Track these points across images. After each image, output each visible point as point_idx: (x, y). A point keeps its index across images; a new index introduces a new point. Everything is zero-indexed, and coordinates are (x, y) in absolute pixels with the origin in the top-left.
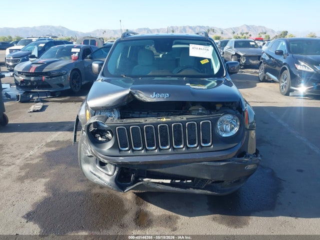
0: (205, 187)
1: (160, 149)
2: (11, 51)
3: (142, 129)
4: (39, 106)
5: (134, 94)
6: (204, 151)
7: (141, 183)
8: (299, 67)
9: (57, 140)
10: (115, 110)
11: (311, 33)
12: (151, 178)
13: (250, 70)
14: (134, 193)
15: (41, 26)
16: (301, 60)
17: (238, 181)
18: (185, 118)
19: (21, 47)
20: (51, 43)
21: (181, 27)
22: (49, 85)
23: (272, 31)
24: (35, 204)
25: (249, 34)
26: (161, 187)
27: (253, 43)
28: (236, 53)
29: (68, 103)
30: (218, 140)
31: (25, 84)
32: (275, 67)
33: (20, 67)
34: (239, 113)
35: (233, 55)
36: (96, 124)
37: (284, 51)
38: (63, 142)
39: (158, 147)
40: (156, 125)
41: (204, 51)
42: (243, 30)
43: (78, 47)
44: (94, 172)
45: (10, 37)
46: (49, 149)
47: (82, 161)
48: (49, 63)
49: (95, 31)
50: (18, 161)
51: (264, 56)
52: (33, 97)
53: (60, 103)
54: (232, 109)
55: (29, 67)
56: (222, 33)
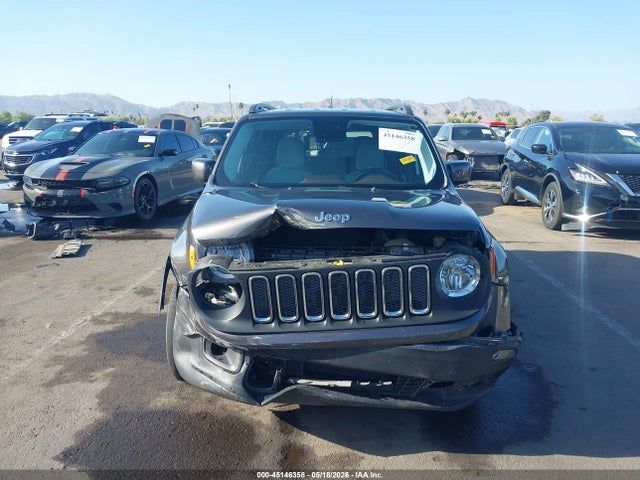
0: (418, 395)
1: (332, 320)
2: (13, 140)
3: (298, 280)
4: (73, 246)
5: (284, 214)
6: (415, 323)
7: (294, 387)
8: (578, 177)
9: (114, 311)
10: (243, 245)
11: (595, 115)
12: (313, 379)
13: (483, 183)
14: (274, 412)
15: (71, 95)
16: (582, 163)
17: (479, 385)
18: (379, 260)
19: (33, 133)
20: (95, 127)
21: (346, 100)
22: (94, 206)
23: (521, 110)
24: (79, 434)
25: (478, 115)
26: (331, 395)
27: (488, 132)
28: (455, 150)
29: (132, 241)
30: (440, 302)
31: (44, 204)
32: (532, 177)
33: (37, 170)
34: (479, 252)
35: (449, 154)
36: (207, 272)
37: (548, 146)
38: (126, 316)
39: (327, 315)
40: (324, 272)
41: (407, 141)
42: (465, 109)
43: (150, 134)
44: (199, 367)
45: (8, 115)
46: (100, 329)
47: (176, 346)
48: (94, 163)
49: (178, 105)
50: (38, 350)
51: (509, 155)
52: (60, 229)
53: (114, 242)
54: (466, 245)
55: (56, 170)
56: (426, 113)
